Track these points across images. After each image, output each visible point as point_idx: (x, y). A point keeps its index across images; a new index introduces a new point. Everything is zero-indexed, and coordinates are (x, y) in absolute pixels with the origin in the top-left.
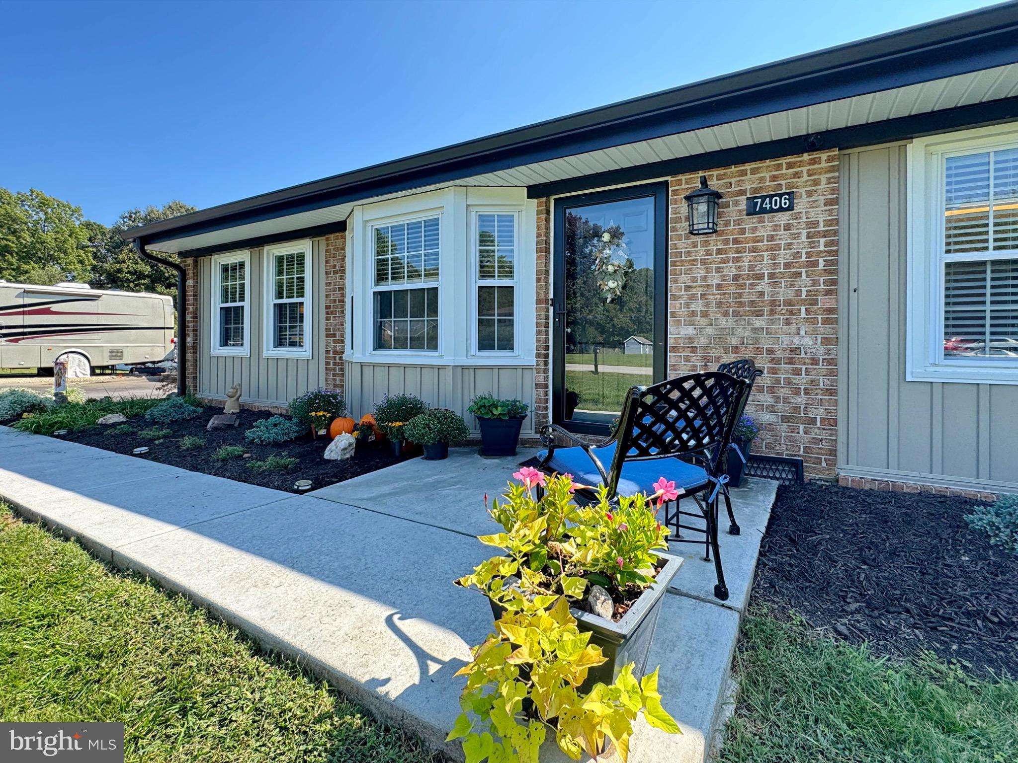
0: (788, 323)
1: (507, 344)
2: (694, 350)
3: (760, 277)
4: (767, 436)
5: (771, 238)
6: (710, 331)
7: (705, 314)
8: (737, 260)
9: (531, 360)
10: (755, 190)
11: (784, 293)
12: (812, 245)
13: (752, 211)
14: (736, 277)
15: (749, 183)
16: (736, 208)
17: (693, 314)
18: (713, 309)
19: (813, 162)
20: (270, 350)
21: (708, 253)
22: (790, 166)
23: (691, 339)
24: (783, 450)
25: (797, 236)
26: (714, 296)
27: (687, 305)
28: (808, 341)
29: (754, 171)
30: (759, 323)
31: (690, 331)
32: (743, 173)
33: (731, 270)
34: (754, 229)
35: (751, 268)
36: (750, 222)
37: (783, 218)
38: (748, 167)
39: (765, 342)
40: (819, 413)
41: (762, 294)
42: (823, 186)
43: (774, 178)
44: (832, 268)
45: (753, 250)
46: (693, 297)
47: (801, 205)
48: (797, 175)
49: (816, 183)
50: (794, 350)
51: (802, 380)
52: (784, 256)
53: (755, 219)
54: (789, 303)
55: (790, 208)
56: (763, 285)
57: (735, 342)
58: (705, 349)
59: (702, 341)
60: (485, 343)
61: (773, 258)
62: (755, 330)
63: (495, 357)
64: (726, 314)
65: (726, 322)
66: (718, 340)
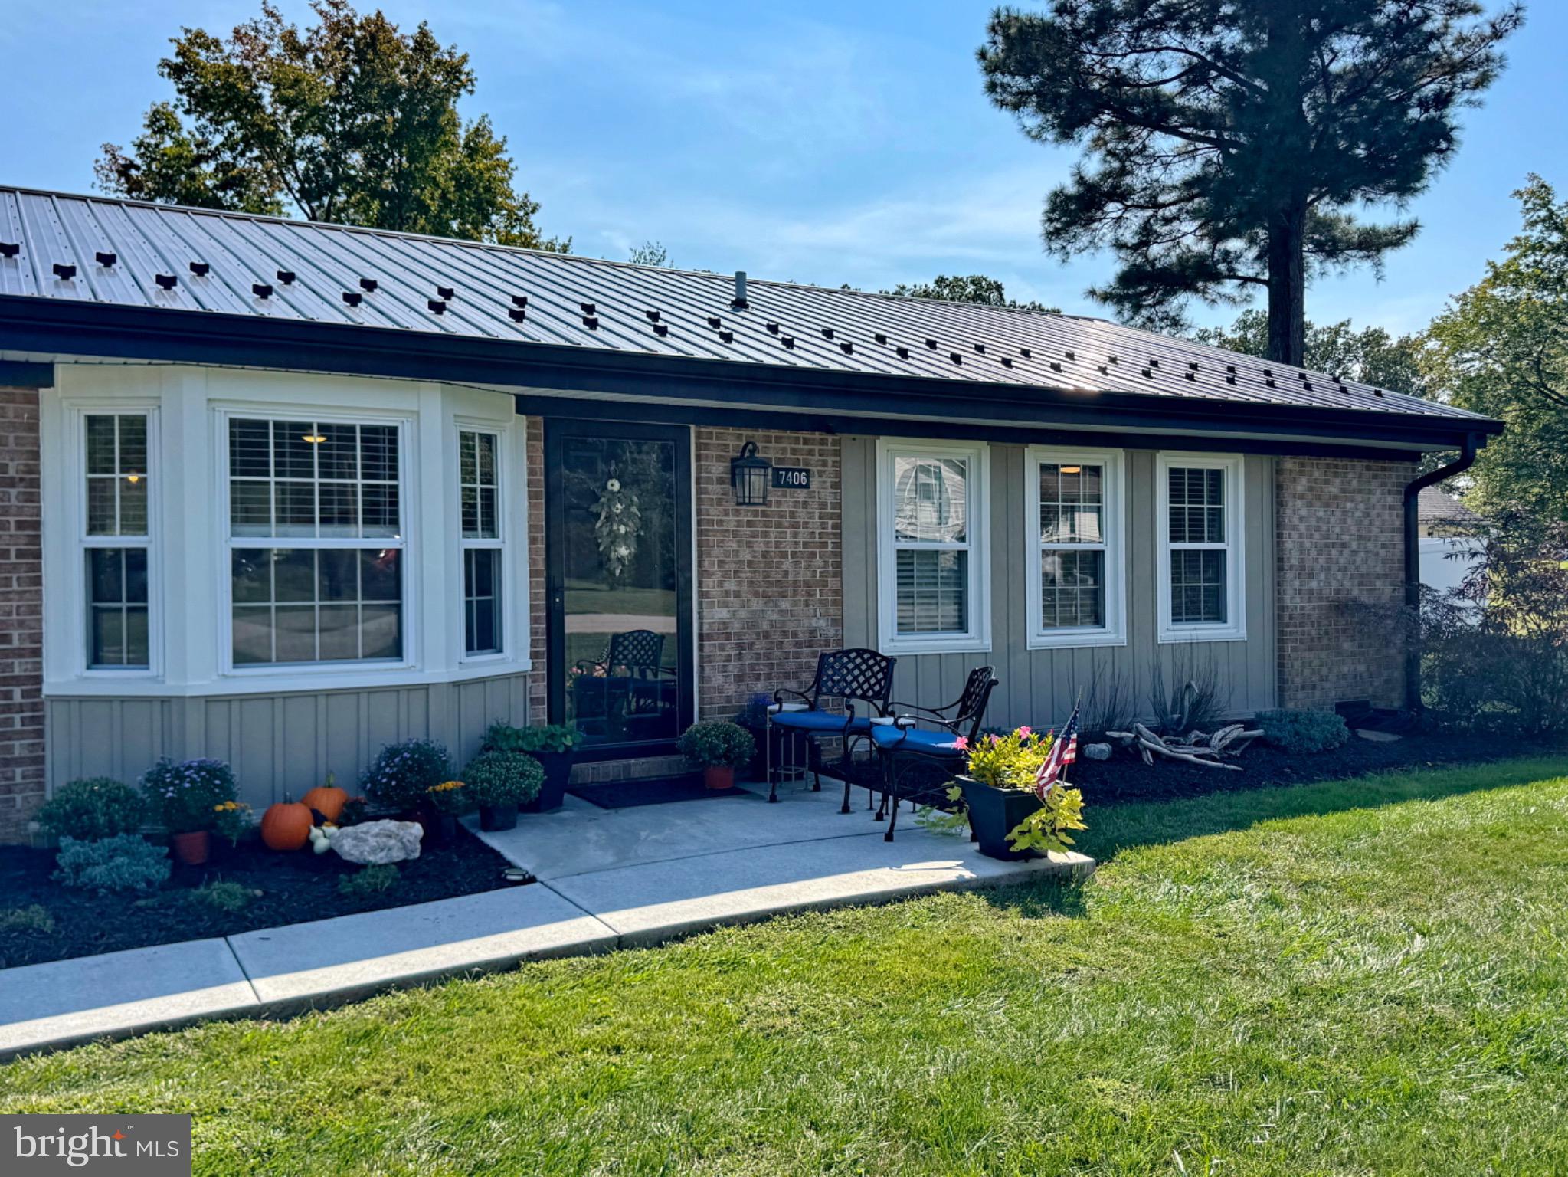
0: (807, 605)
1: (494, 640)
2: (728, 636)
3: (784, 555)
5: (793, 514)
6: (743, 614)
7: (737, 595)
8: (766, 534)
10: (779, 460)
11: (804, 575)
12: (823, 526)
13: (778, 483)
14: (765, 554)
15: (775, 451)
17: (727, 593)
18: (745, 588)
19: (823, 442)
21: (739, 524)
22: (806, 442)
23: (725, 624)
25: (811, 515)
26: (746, 574)
27: (721, 584)
28: (822, 623)
29: (778, 439)
30: (785, 604)
31: (723, 614)
32: (768, 440)
33: (760, 547)
34: (779, 503)
35: (778, 545)
36: (776, 495)
37: (801, 494)
38: (773, 433)
39: (790, 626)
41: (786, 573)
42: (830, 469)
43: (794, 451)
44: (837, 550)
45: (779, 525)
46: (726, 575)
47: (815, 482)
48: (811, 452)
49: (824, 464)
50: (812, 632)
52: (803, 536)
53: (779, 491)
54: (807, 584)
55: (807, 486)
56: (787, 565)
57: (765, 626)
58: (739, 635)
59: (736, 627)
60: (474, 641)
61: (795, 535)
62: (782, 612)
63: (485, 664)
64: (756, 594)
65: (757, 604)
66: (751, 624)
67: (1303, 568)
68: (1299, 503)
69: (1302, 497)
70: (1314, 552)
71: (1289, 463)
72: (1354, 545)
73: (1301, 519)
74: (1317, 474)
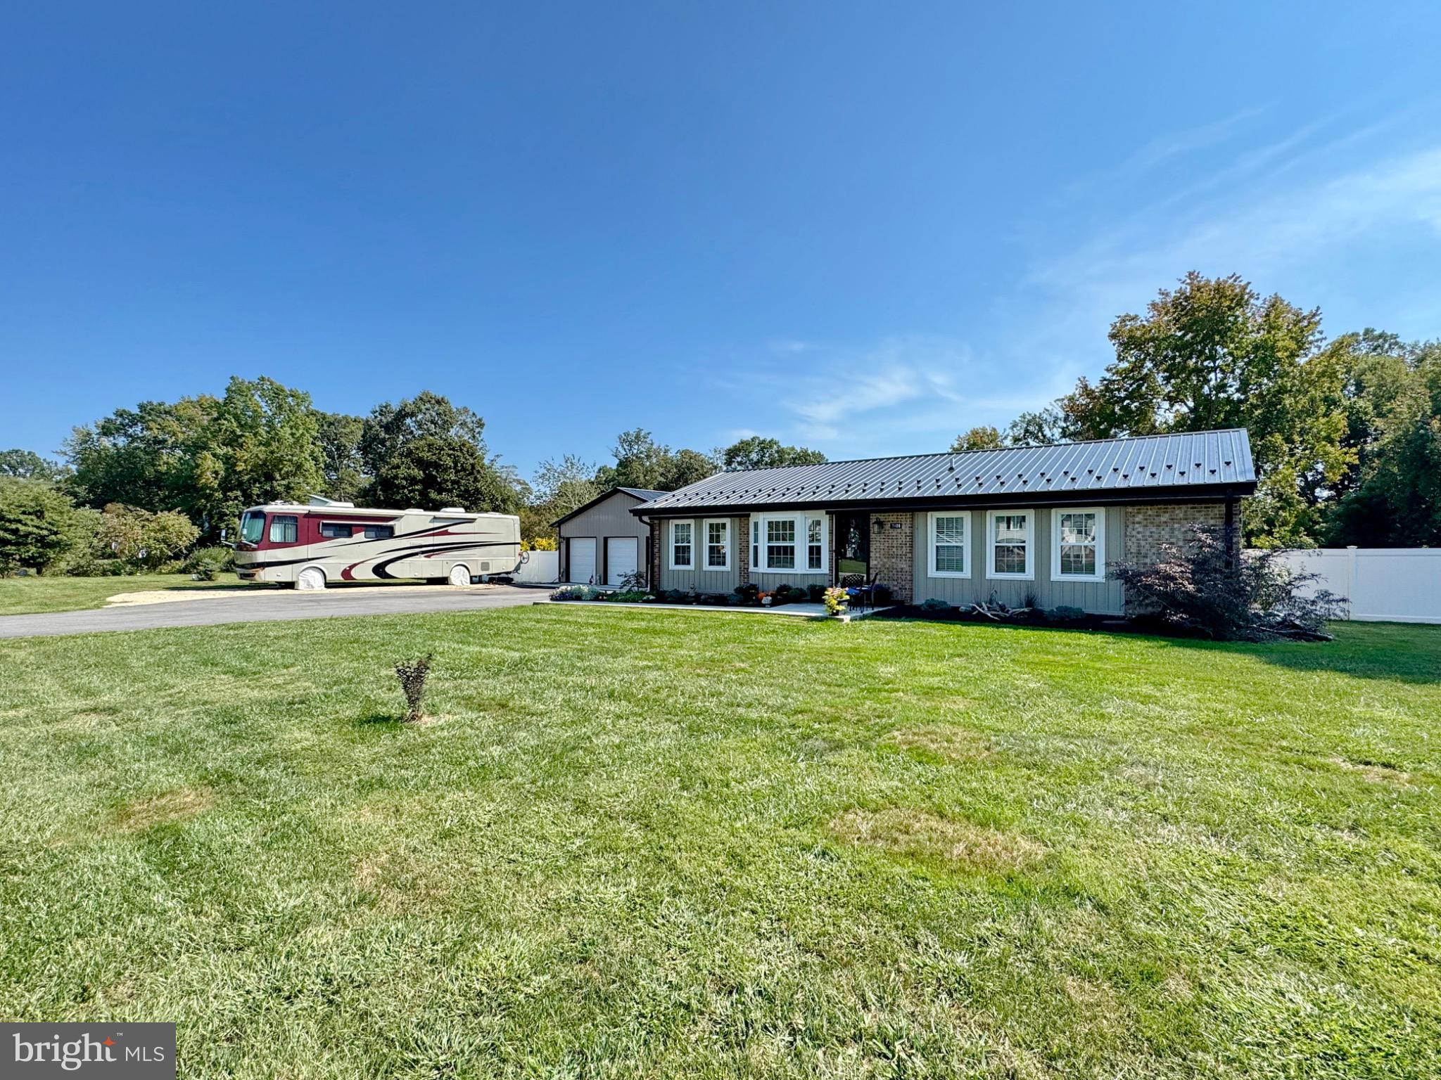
0: (900, 561)
1: (819, 565)
2: (877, 568)
3: (893, 547)
4: (895, 594)
5: (896, 536)
6: (881, 563)
7: (880, 557)
8: (888, 542)
9: (827, 572)
10: (892, 521)
11: (900, 552)
12: (906, 539)
13: (891, 527)
14: (887, 547)
15: (891, 518)
16: (888, 526)
18: (882, 556)
19: (906, 515)
20: (706, 567)
21: (880, 539)
22: (902, 515)
23: (876, 565)
24: (899, 598)
25: (903, 536)
26: (882, 552)
28: (905, 566)
29: (892, 515)
31: (876, 562)
32: (889, 516)
33: (886, 545)
34: (892, 533)
35: (891, 544)
36: (891, 531)
37: (899, 531)
39: (895, 566)
40: (907, 587)
41: (894, 552)
42: (908, 523)
43: (899, 518)
44: (912, 546)
45: (892, 539)
46: (876, 552)
47: (903, 527)
48: (903, 518)
49: (906, 521)
50: (902, 569)
51: (904, 577)
52: (900, 541)
54: (901, 555)
55: (900, 528)
56: (894, 550)
57: (887, 566)
58: (880, 568)
60: (811, 565)
61: (897, 542)
62: (893, 562)
63: (815, 571)
64: (885, 558)
65: (885, 560)
66: (884, 565)
67: (1139, 553)
68: (1137, 526)
69: (1139, 523)
70: (1147, 546)
71: (1130, 509)
72: (1181, 544)
73: (1138, 533)
74: (1150, 512)
